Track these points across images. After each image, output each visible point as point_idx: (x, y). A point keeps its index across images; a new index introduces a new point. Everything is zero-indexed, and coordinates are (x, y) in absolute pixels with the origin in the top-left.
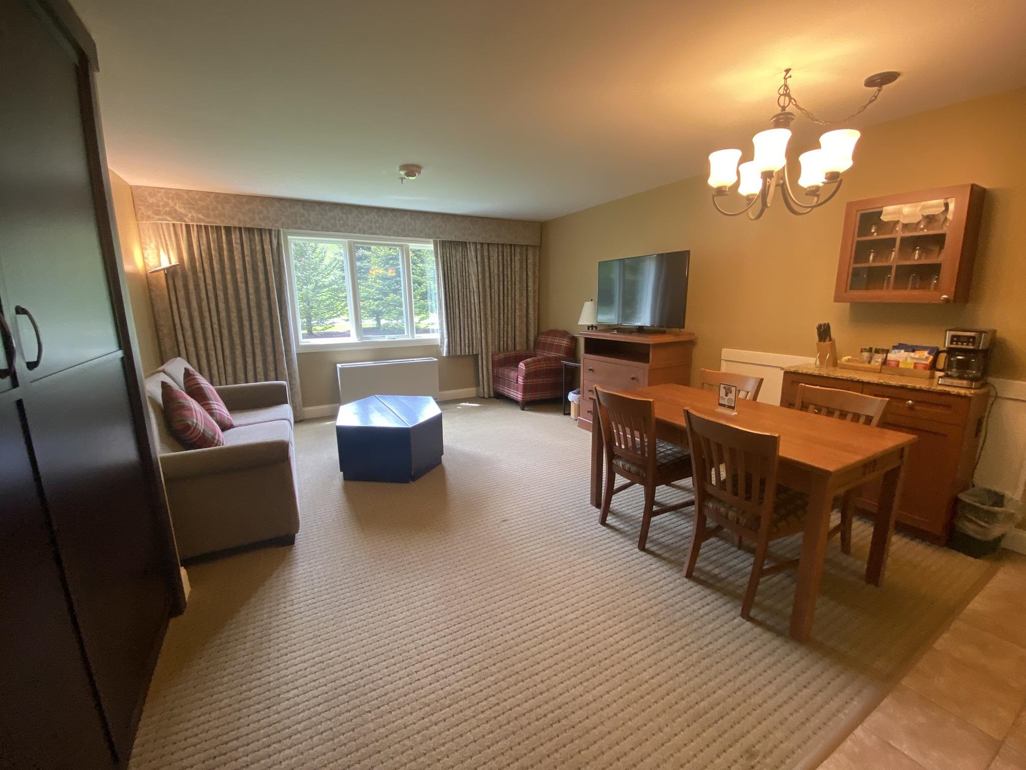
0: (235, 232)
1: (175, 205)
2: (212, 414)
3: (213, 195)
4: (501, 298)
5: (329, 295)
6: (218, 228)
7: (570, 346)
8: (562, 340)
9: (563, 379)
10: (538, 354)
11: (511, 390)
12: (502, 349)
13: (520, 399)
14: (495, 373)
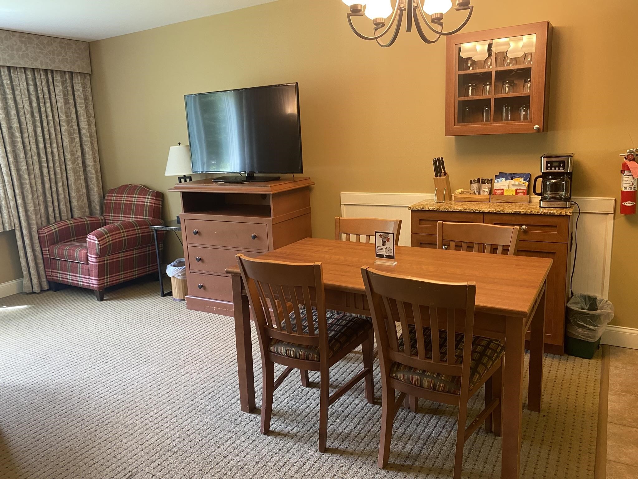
4: (41, 146)
7: (156, 204)
8: (142, 198)
9: (155, 249)
10: (113, 220)
11: (79, 275)
12: (52, 219)
13: (95, 286)
14: (47, 255)
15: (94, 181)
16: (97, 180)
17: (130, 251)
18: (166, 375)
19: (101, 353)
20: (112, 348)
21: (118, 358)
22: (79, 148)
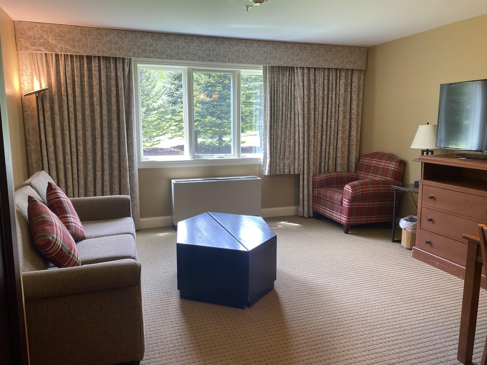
0: (95, 60)
1: (48, 37)
2: (68, 227)
3: (79, 29)
5: (157, 117)
6: (81, 57)
7: (399, 169)
8: (388, 163)
9: (393, 204)
10: (363, 177)
11: (334, 212)
12: (322, 170)
13: (344, 222)
14: (316, 194)
15: (354, 147)
16: (357, 146)
17: (373, 201)
18: (391, 304)
19: (344, 271)
20: (352, 270)
21: (356, 279)
22: (349, 123)
